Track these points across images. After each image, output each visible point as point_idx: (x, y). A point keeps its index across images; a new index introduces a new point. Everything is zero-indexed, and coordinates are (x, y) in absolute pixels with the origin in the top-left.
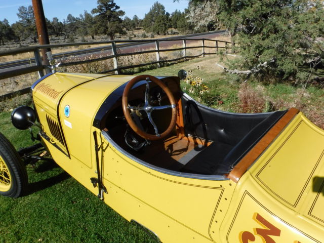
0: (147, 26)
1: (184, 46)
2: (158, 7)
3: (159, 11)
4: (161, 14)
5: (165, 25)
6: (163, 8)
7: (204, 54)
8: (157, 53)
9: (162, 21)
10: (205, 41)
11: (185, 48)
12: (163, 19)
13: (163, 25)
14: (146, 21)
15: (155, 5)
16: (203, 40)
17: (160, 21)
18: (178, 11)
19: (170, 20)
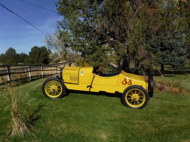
0: (3, 61)
1: (50, 69)
2: (12, 50)
3: (12, 52)
4: (13, 54)
5: (17, 61)
6: (14, 51)
7: (57, 73)
8: (42, 71)
9: (15, 59)
10: (57, 67)
11: (51, 70)
12: (15, 57)
13: (15, 61)
14: (3, 58)
15: (9, 49)
16: (56, 67)
17: (13, 59)
18: (23, 53)
19: (20, 58)
